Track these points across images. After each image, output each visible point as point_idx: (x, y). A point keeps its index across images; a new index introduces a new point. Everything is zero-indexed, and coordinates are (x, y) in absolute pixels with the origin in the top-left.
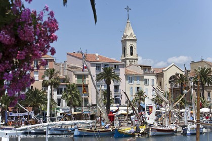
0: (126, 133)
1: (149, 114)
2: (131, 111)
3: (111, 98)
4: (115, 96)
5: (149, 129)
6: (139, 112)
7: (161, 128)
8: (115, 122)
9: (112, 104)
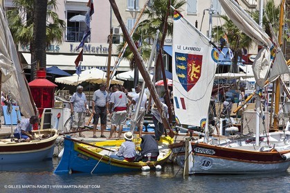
0: (105, 159)
1: (188, 85)
2: (129, 75)
3: (50, 20)
4: (70, 14)
5: (183, 144)
6: (157, 79)
7: (235, 146)
8: (54, 112)
9: (55, 44)
